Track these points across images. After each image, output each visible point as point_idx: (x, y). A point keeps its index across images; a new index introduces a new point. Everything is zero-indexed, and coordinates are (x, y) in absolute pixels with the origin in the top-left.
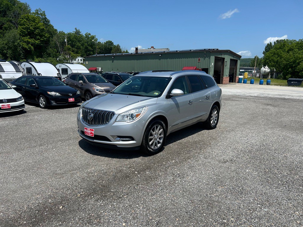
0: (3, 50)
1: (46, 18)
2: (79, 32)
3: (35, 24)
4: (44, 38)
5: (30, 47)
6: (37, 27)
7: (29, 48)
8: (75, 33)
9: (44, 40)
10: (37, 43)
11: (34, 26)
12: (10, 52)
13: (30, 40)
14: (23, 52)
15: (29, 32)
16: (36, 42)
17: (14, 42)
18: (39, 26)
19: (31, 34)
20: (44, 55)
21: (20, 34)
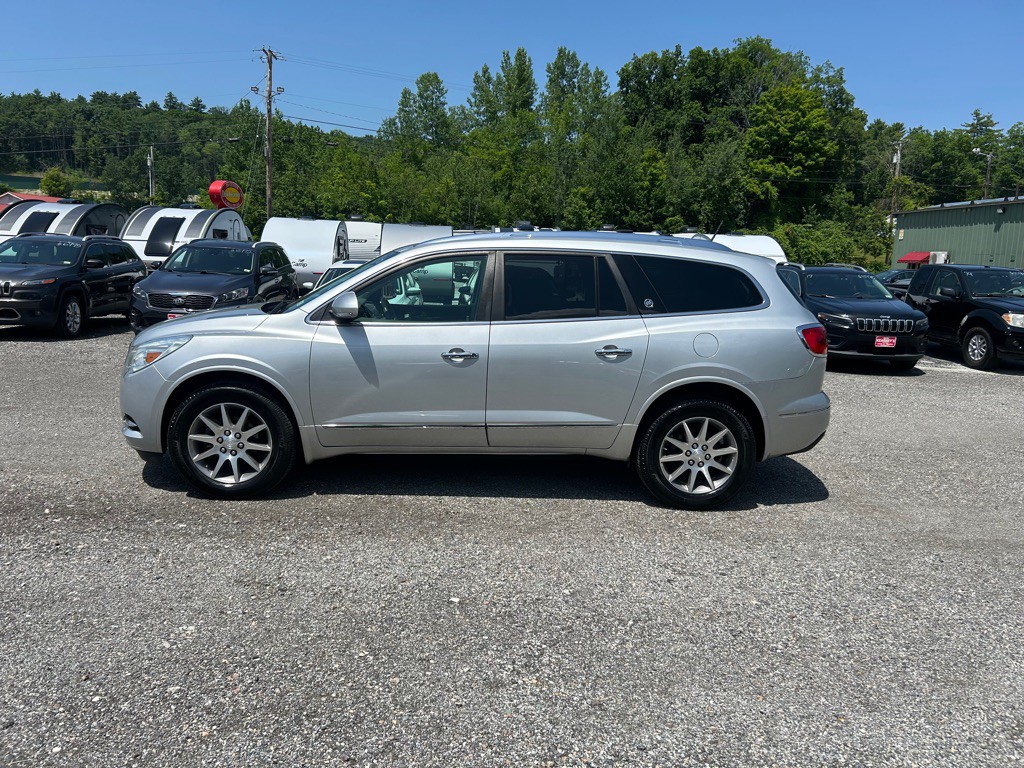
0: (691, 204)
1: (842, 91)
2: (990, 123)
3: (797, 115)
4: (817, 158)
5: (767, 189)
6: (801, 123)
7: (763, 193)
8: (969, 128)
9: (817, 163)
10: (792, 176)
11: (791, 122)
12: (707, 207)
13: (771, 169)
14: (746, 207)
15: (773, 144)
16: (787, 174)
17: (721, 178)
18: (809, 122)
19: (780, 150)
20: (808, 212)
21: (748, 151)
